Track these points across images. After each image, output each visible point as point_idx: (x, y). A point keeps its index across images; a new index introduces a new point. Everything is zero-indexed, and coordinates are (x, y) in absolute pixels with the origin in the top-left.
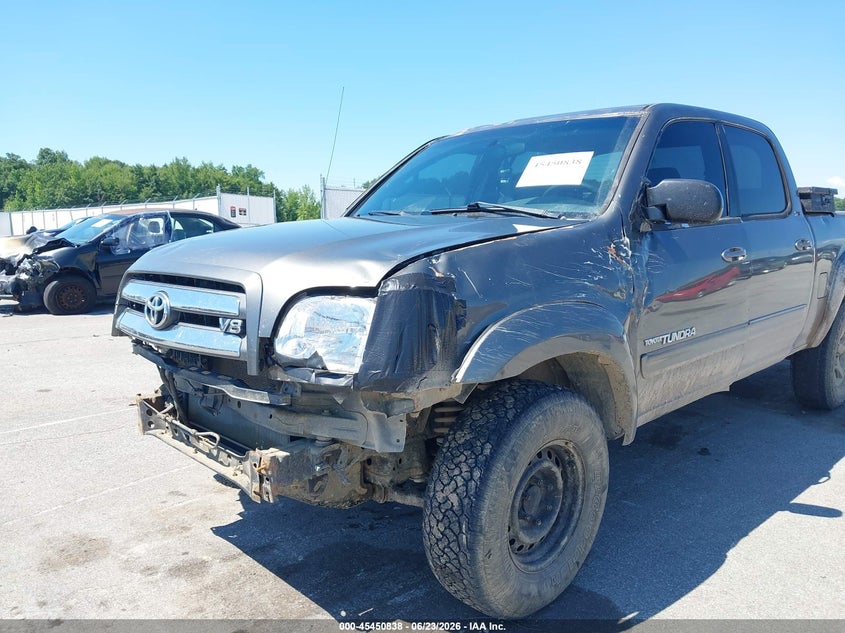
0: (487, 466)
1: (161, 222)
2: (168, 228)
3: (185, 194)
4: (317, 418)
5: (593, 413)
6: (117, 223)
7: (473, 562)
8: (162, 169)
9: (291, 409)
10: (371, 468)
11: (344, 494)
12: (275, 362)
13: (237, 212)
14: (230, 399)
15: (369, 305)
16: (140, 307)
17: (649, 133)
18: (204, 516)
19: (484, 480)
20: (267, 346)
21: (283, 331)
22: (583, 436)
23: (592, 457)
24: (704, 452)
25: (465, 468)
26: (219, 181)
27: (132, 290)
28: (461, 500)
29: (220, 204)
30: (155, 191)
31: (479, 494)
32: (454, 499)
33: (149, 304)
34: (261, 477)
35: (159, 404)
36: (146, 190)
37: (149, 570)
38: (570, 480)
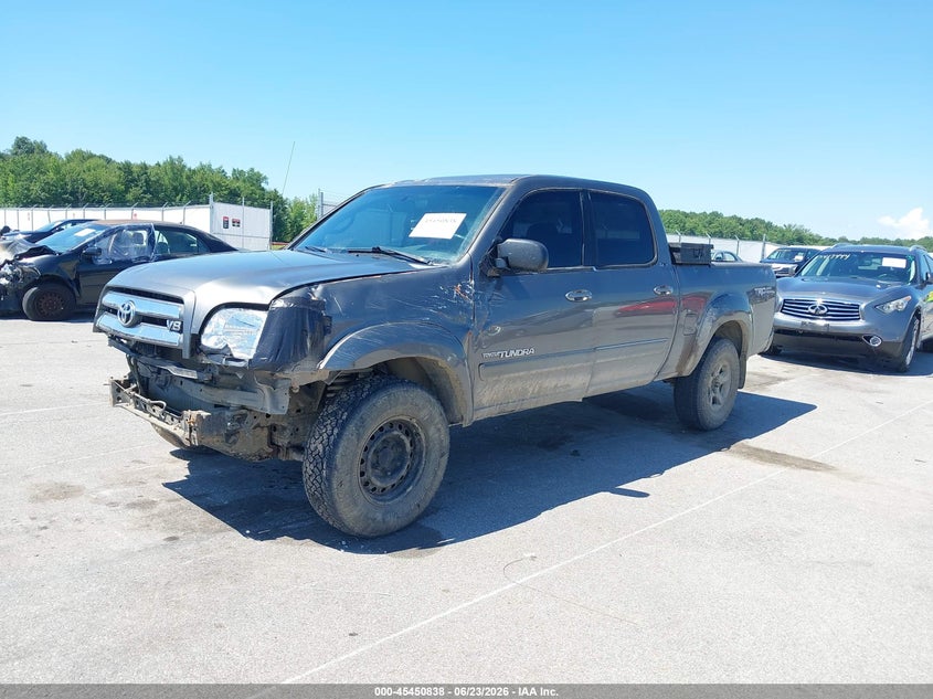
0: (343, 427)
1: (145, 234)
2: (151, 240)
3: (178, 198)
4: (232, 392)
5: (433, 400)
6: (100, 233)
7: (330, 487)
8: (153, 168)
9: (213, 383)
10: (275, 433)
11: (255, 450)
12: (201, 351)
13: (230, 223)
14: (172, 376)
15: (263, 315)
16: (114, 311)
17: (509, 202)
18: (158, 476)
19: (340, 435)
20: (196, 340)
21: (207, 330)
22: (424, 414)
23: (432, 431)
24: (576, 453)
25: (329, 428)
26: (217, 187)
27: (109, 299)
28: (324, 450)
29: (212, 213)
30: (145, 192)
31: (336, 444)
32: (320, 448)
33: (122, 309)
34: (191, 428)
35: (127, 384)
36: (134, 191)
37: (113, 504)
38: (418, 447)
